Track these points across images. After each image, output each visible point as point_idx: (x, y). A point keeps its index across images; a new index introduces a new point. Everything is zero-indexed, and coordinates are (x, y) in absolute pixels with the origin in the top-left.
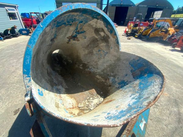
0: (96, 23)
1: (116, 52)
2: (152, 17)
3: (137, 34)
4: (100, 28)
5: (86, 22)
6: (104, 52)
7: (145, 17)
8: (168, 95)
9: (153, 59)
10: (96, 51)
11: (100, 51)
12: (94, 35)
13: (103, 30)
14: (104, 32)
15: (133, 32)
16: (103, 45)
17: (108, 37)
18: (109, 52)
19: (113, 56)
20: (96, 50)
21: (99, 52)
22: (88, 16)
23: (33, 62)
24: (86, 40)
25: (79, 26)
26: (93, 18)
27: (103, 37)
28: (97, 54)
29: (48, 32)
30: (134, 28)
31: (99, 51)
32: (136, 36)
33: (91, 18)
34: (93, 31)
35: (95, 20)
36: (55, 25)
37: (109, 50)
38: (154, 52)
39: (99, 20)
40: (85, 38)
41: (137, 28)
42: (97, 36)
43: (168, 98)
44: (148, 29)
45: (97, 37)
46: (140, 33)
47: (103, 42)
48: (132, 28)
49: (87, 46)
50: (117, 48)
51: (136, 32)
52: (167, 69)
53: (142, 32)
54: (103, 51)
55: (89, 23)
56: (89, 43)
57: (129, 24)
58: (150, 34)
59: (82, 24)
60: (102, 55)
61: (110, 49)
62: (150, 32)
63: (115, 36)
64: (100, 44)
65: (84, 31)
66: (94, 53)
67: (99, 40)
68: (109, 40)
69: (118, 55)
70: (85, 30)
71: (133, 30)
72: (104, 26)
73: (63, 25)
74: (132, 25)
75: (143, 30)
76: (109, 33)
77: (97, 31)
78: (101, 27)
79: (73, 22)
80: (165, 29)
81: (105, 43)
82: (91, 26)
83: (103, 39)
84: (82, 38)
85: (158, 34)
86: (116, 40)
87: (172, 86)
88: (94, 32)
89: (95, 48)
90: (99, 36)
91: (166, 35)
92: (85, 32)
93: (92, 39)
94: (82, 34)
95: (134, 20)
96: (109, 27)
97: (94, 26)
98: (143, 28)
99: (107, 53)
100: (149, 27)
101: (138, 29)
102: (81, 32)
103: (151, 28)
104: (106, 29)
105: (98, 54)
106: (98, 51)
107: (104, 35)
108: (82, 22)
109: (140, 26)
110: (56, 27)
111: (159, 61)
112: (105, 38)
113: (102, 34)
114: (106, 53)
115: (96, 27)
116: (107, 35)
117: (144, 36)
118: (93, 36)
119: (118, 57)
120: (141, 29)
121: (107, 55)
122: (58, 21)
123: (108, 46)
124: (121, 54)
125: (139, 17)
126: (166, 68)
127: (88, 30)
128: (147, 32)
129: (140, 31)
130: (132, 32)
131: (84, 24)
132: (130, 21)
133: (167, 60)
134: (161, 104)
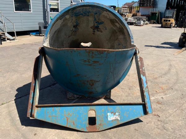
4: (113, 19)
5: (100, 13)
10: (117, 45)
12: (112, 26)
13: (117, 21)
14: (118, 23)
16: (121, 37)
17: (123, 28)
18: (127, 46)
21: (119, 46)
23: (54, 34)
24: (107, 31)
25: (96, 17)
27: (120, 28)
29: (68, 19)
34: (109, 21)
36: (74, 15)
37: (126, 43)
40: (106, 29)
45: (114, 28)
47: (121, 35)
49: (110, 38)
54: (122, 45)
55: (103, 14)
56: (110, 35)
59: (97, 15)
64: (119, 36)
67: (117, 31)
70: (103, 21)
73: (81, 15)
77: (112, 22)
79: (88, 13)
81: (123, 35)
82: (105, 17)
84: (103, 29)
89: (116, 41)
90: (116, 28)
93: (111, 31)
94: (102, 24)
102: (101, 22)
108: (96, 13)
110: (75, 16)
113: (117, 25)
114: (124, 47)
122: (75, 12)
123: (125, 38)
127: (105, 21)
131: (99, 15)
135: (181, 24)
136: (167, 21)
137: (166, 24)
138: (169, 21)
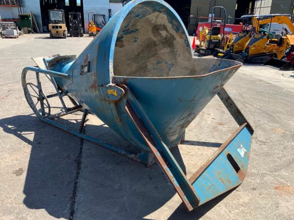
0: (157, 18)
1: (187, 61)
2: (252, 13)
3: (221, 50)
4: (161, 25)
5: (144, 16)
6: (168, 64)
7: (234, 13)
8: (283, 131)
9: (258, 91)
10: (153, 65)
11: (161, 63)
12: (151, 36)
13: (165, 28)
14: (167, 31)
15: (212, 46)
16: (164, 51)
17: (173, 38)
18: (176, 63)
19: (183, 69)
20: (152, 62)
21: (159, 66)
22: (148, 9)
24: (136, 44)
25: (133, 21)
26: (155, 11)
27: (166, 38)
28: (154, 68)
30: (213, 36)
31: (159, 63)
32: (220, 54)
33: (151, 11)
34: (151, 28)
35: (157, 13)
37: (176, 59)
38: (260, 81)
39: (162, 13)
40: (136, 41)
41: (219, 36)
42: (156, 37)
43: (282, 134)
44: (242, 37)
45: (154, 39)
46: (228, 47)
47: (164, 47)
48: (208, 37)
49: (136, 56)
50: (188, 55)
51: (218, 44)
52: (283, 103)
53: (233, 45)
54: (166, 62)
55: (147, 17)
56: (140, 50)
57: (201, 29)
58: (248, 48)
59: (137, 18)
60: (163, 70)
61: (177, 57)
62: (247, 44)
63: (184, 35)
64: (160, 49)
65: (136, 29)
66: (149, 67)
67: (157, 43)
68: (175, 42)
69: (191, 65)
70: (138, 28)
71: (210, 42)
72: (168, 21)
74: (207, 31)
75: (233, 41)
76: (175, 32)
77: (156, 29)
78: (163, 23)
80: (277, 36)
81: (169, 48)
82: (148, 22)
83: (164, 41)
84: (129, 41)
85: (265, 49)
86: (185, 41)
87: (289, 122)
88: (151, 31)
89: (150, 59)
90: (159, 37)
91: (281, 48)
92: (138, 30)
93: (146, 42)
94: (132, 34)
95: (210, 21)
96: (175, 22)
97: (153, 22)
98: (233, 37)
99: (173, 65)
100: (244, 34)
101: (223, 39)
102: (132, 31)
103: (248, 36)
104: (169, 26)
105: (157, 69)
106: (157, 64)
107: (167, 35)
108: (138, 16)
109: (224, 33)
111: (269, 93)
112: (167, 39)
113: (164, 33)
114: (170, 65)
115: (156, 24)
116: (170, 34)
117: (237, 52)
118: (148, 37)
119: (191, 69)
120: (227, 38)
121: (172, 69)
123: (173, 53)
124: (195, 63)
125: (219, 14)
126: (282, 101)
127: (143, 29)
128: (242, 45)
129: (228, 43)
130: (209, 45)
131: (140, 18)
132: (199, 23)
133: (284, 90)
134: (271, 141)
135: (76, 31)
136: (57, 27)
137: (57, 32)
138: (61, 27)
